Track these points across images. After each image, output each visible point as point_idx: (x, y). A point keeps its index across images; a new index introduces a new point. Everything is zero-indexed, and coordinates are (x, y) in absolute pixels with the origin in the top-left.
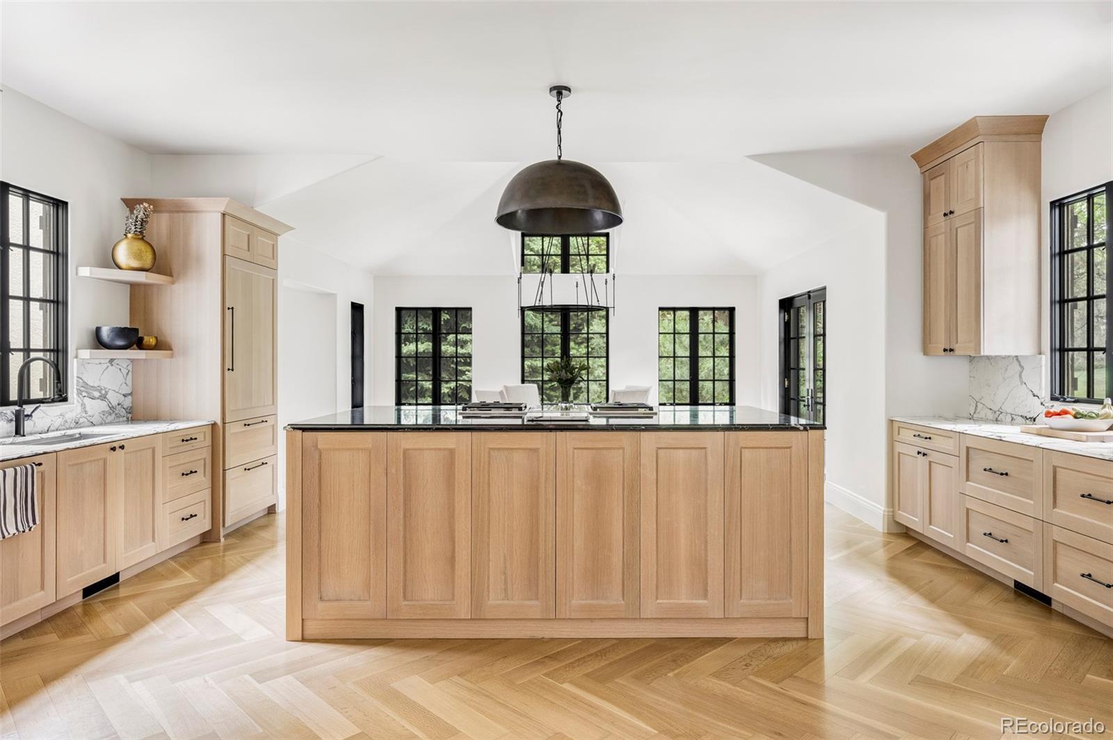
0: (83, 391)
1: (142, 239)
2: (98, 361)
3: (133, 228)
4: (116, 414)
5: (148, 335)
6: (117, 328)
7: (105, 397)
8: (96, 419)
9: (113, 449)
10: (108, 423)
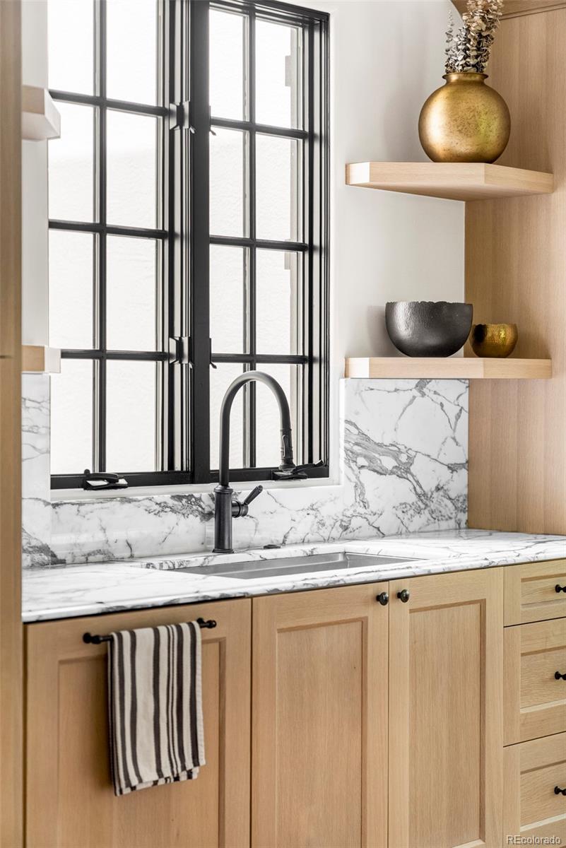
0: (358, 455)
1: (481, 84)
2: (390, 385)
3: (460, 58)
4: (432, 512)
5: (495, 323)
6: (423, 303)
7: (408, 471)
8: (388, 522)
9: (381, 599)
10: (414, 532)
